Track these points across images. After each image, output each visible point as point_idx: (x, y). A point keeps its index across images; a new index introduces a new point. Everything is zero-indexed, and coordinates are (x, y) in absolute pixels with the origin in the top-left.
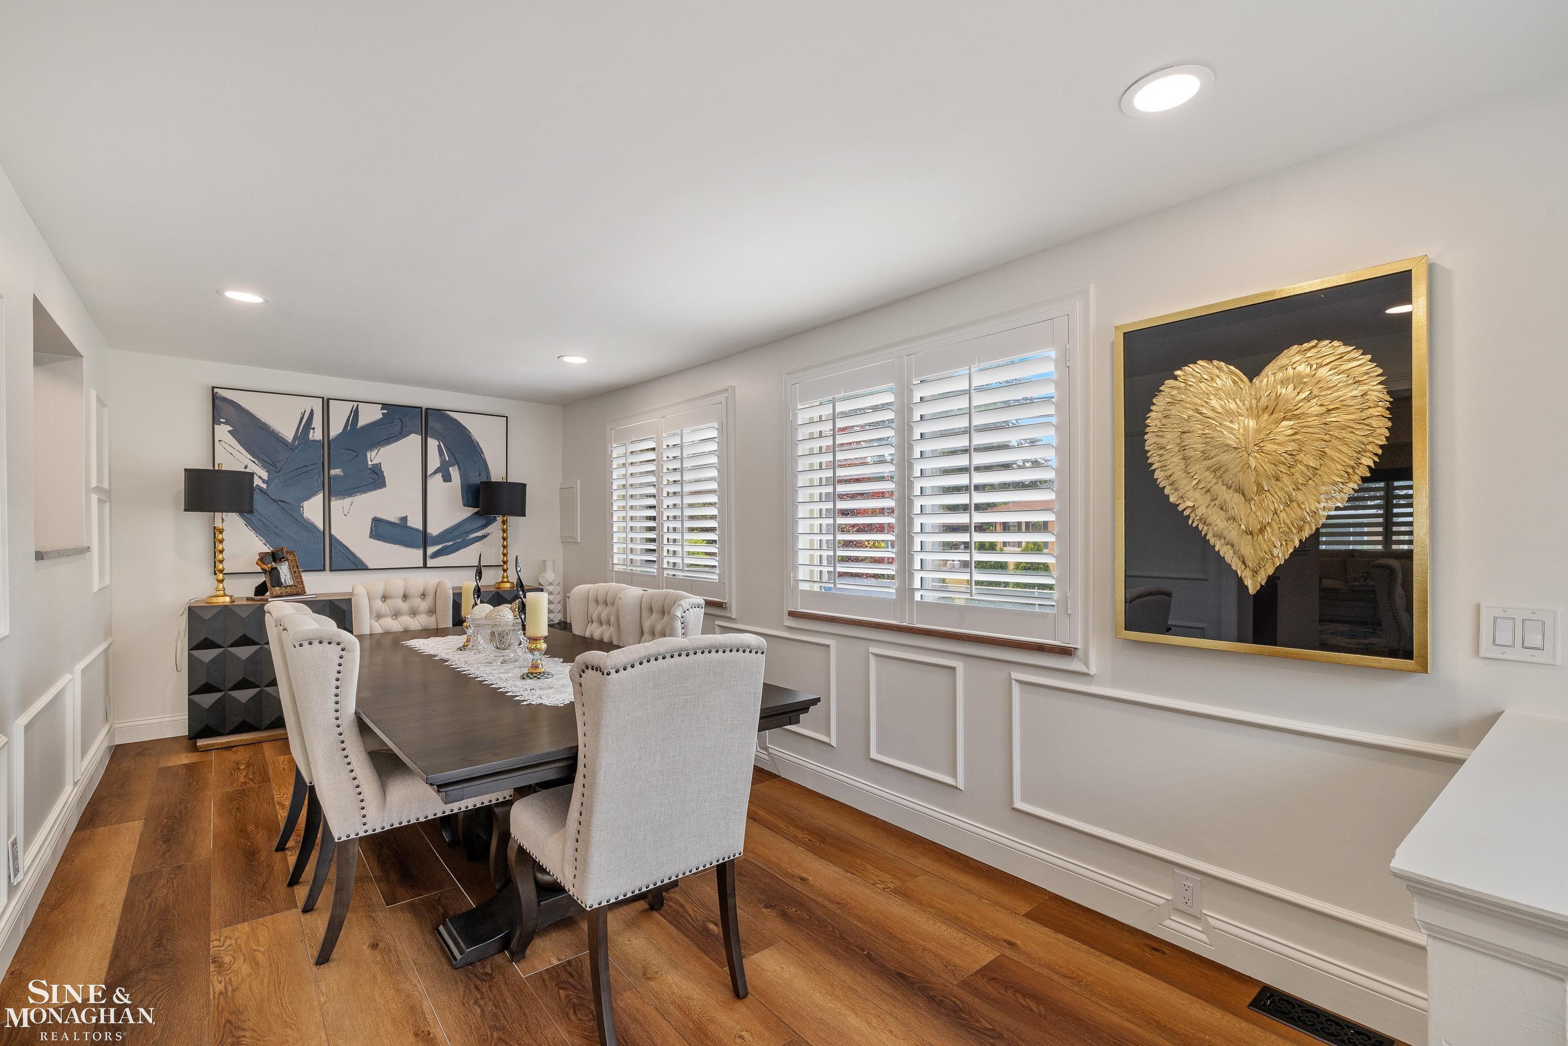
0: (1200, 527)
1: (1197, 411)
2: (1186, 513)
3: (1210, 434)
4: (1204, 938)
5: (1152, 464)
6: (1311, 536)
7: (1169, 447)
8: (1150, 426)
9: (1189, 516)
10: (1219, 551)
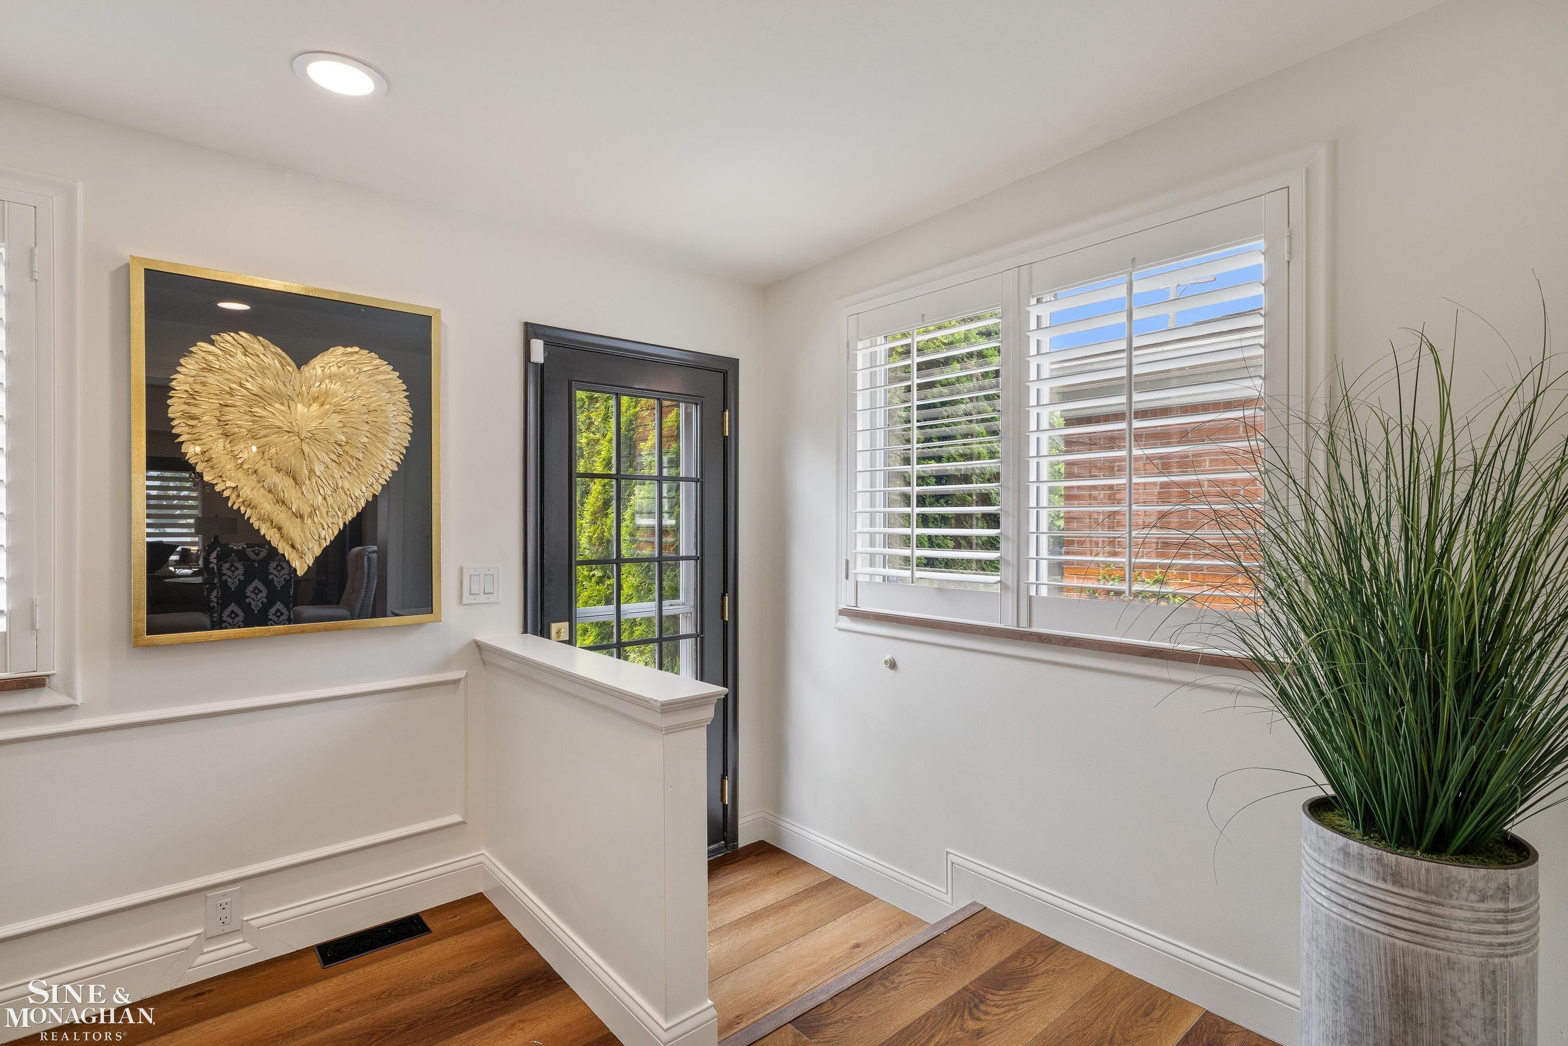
0: (243, 510)
1: (241, 385)
2: (226, 494)
3: (259, 413)
4: (247, 946)
5: (178, 436)
6: (353, 519)
7: (205, 418)
8: (176, 390)
9: (228, 498)
10: (264, 535)
